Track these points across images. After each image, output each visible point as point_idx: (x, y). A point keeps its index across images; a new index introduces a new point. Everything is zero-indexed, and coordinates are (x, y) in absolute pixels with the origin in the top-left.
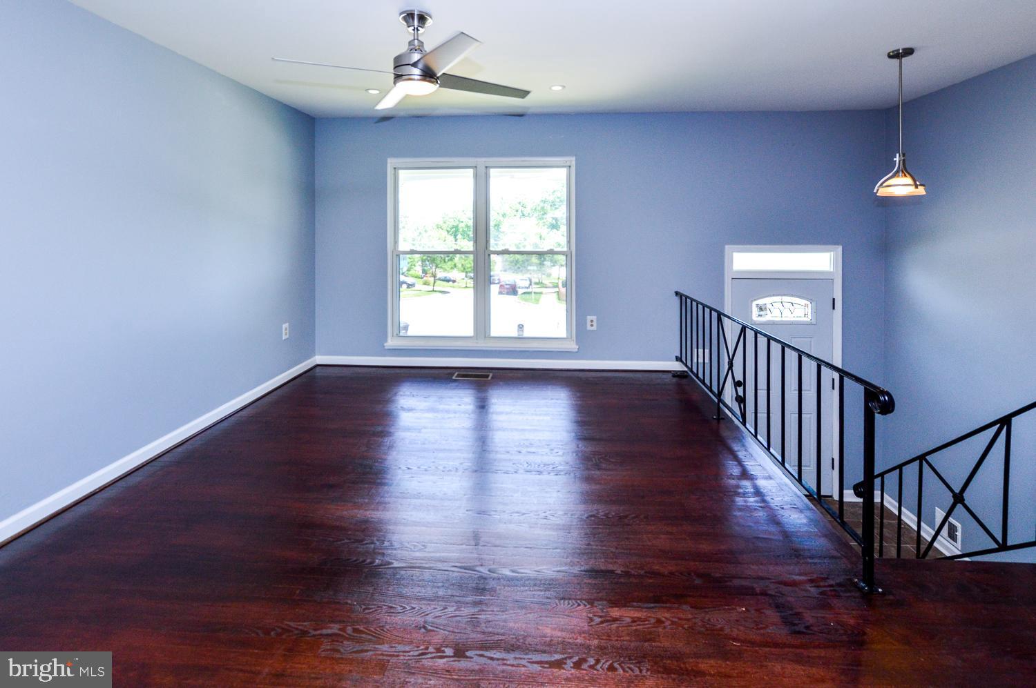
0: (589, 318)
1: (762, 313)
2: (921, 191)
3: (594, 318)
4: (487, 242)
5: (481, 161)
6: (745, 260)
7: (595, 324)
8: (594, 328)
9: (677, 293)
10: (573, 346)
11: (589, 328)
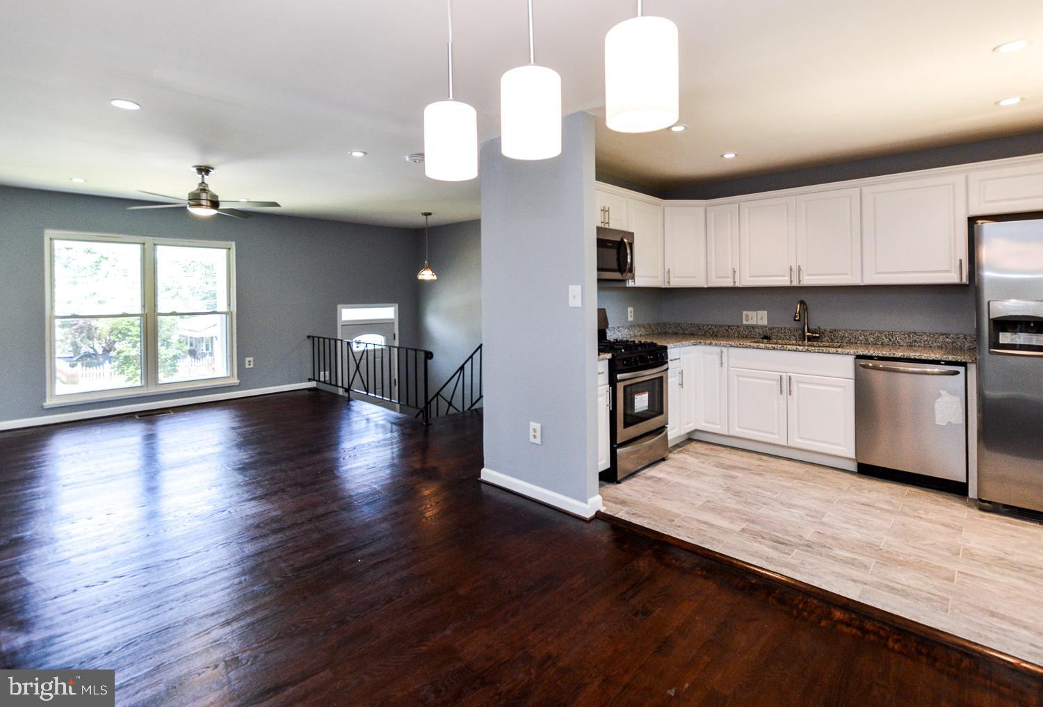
0: (247, 359)
1: (359, 345)
2: (435, 278)
3: (251, 359)
4: (155, 306)
5: (149, 240)
6: (349, 314)
7: (252, 363)
8: (252, 366)
9: (309, 337)
10: (235, 381)
11: (247, 366)
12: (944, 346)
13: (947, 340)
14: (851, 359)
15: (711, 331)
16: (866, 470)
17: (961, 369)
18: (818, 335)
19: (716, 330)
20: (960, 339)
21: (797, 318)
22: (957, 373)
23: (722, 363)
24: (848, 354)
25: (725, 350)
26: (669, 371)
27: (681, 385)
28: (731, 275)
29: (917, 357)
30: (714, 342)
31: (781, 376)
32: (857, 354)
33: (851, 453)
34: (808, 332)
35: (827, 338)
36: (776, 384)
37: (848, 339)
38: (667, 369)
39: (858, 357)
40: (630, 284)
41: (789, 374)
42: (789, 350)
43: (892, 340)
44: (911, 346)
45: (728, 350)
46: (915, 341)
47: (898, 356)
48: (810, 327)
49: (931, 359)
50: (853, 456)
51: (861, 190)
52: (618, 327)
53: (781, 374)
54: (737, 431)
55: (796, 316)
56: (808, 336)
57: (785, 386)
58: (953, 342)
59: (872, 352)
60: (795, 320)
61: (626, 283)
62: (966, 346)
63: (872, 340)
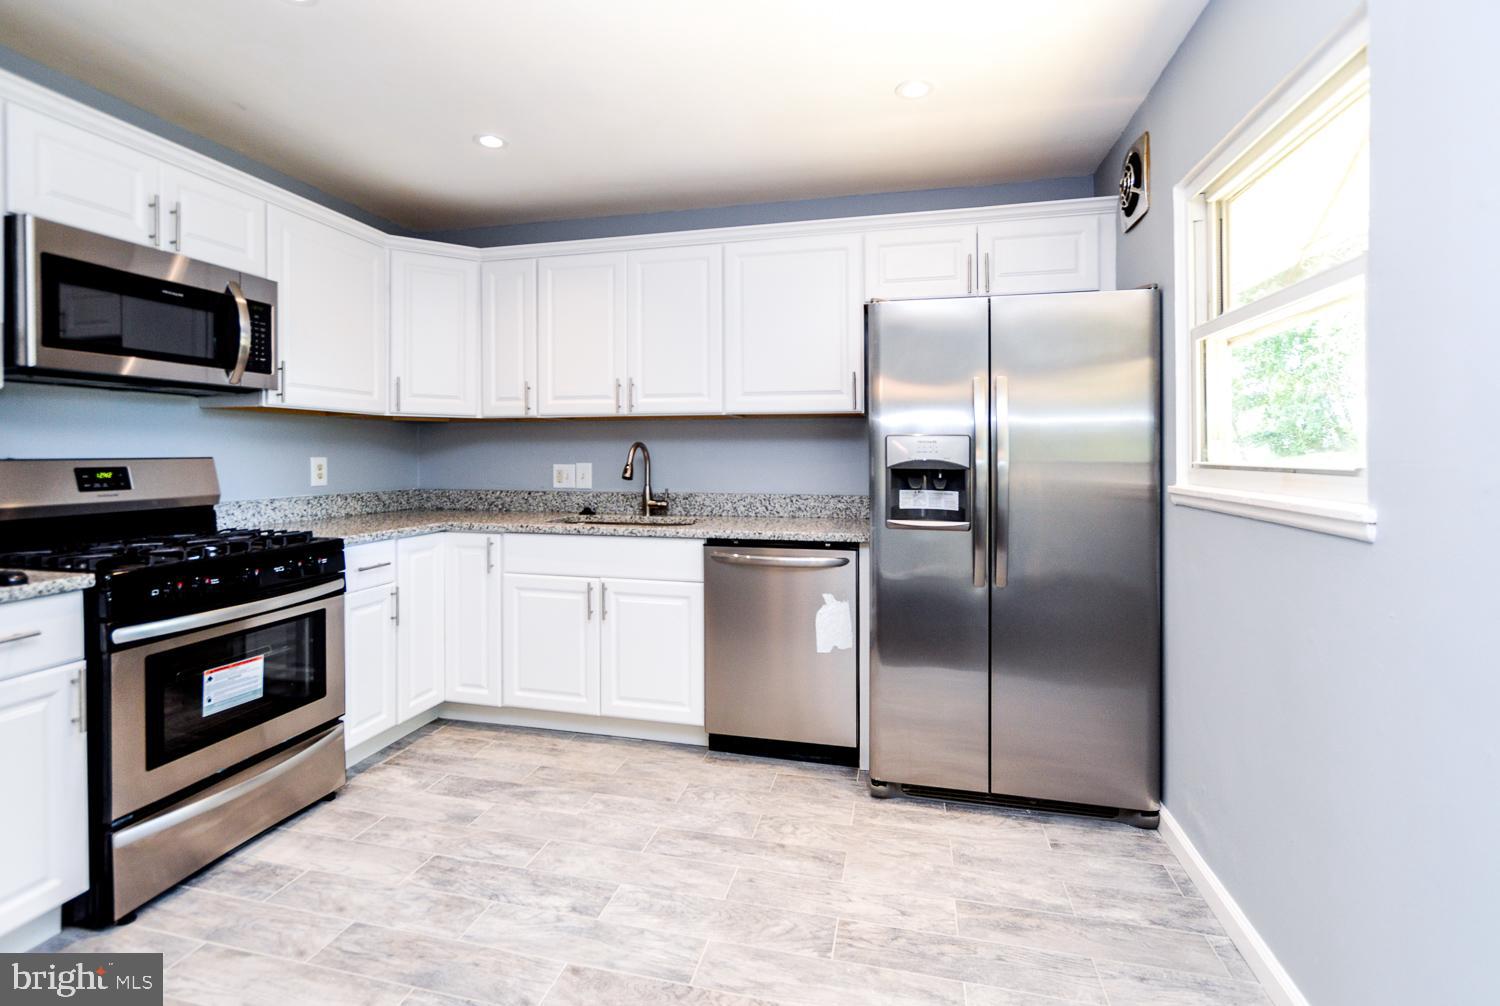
12: (835, 516)
13: (840, 505)
14: (698, 546)
15: (499, 502)
16: (723, 744)
17: (851, 555)
18: (664, 504)
19: (508, 500)
20: (855, 504)
21: (628, 475)
22: (846, 562)
23: (490, 566)
24: (693, 538)
25: (495, 538)
26: (347, 595)
27: (396, 618)
28: (521, 393)
29: (792, 539)
30: (476, 525)
31: (589, 584)
32: (708, 536)
33: (699, 720)
34: (651, 499)
35: (680, 509)
36: (582, 599)
37: (709, 509)
38: (342, 591)
39: (711, 542)
40: (270, 400)
41: (603, 580)
42: (602, 535)
43: (770, 508)
44: (794, 517)
45: (502, 541)
46: (800, 509)
47: (766, 538)
48: (654, 491)
49: (811, 540)
50: (701, 722)
51: (723, 249)
52: (272, 501)
53: (589, 580)
54: (518, 698)
55: (625, 471)
56: (650, 505)
57: (596, 602)
58: (847, 509)
59: (728, 532)
60: (625, 478)
61: (259, 398)
62: (863, 514)
63: (743, 509)
